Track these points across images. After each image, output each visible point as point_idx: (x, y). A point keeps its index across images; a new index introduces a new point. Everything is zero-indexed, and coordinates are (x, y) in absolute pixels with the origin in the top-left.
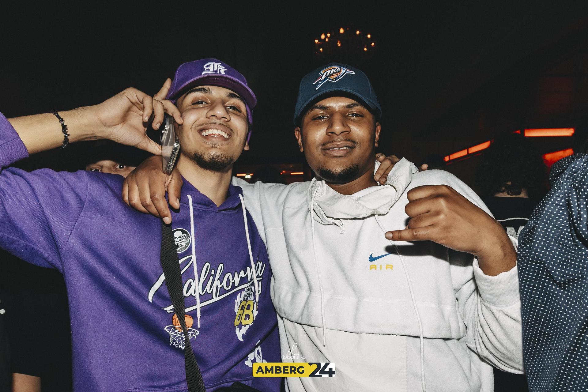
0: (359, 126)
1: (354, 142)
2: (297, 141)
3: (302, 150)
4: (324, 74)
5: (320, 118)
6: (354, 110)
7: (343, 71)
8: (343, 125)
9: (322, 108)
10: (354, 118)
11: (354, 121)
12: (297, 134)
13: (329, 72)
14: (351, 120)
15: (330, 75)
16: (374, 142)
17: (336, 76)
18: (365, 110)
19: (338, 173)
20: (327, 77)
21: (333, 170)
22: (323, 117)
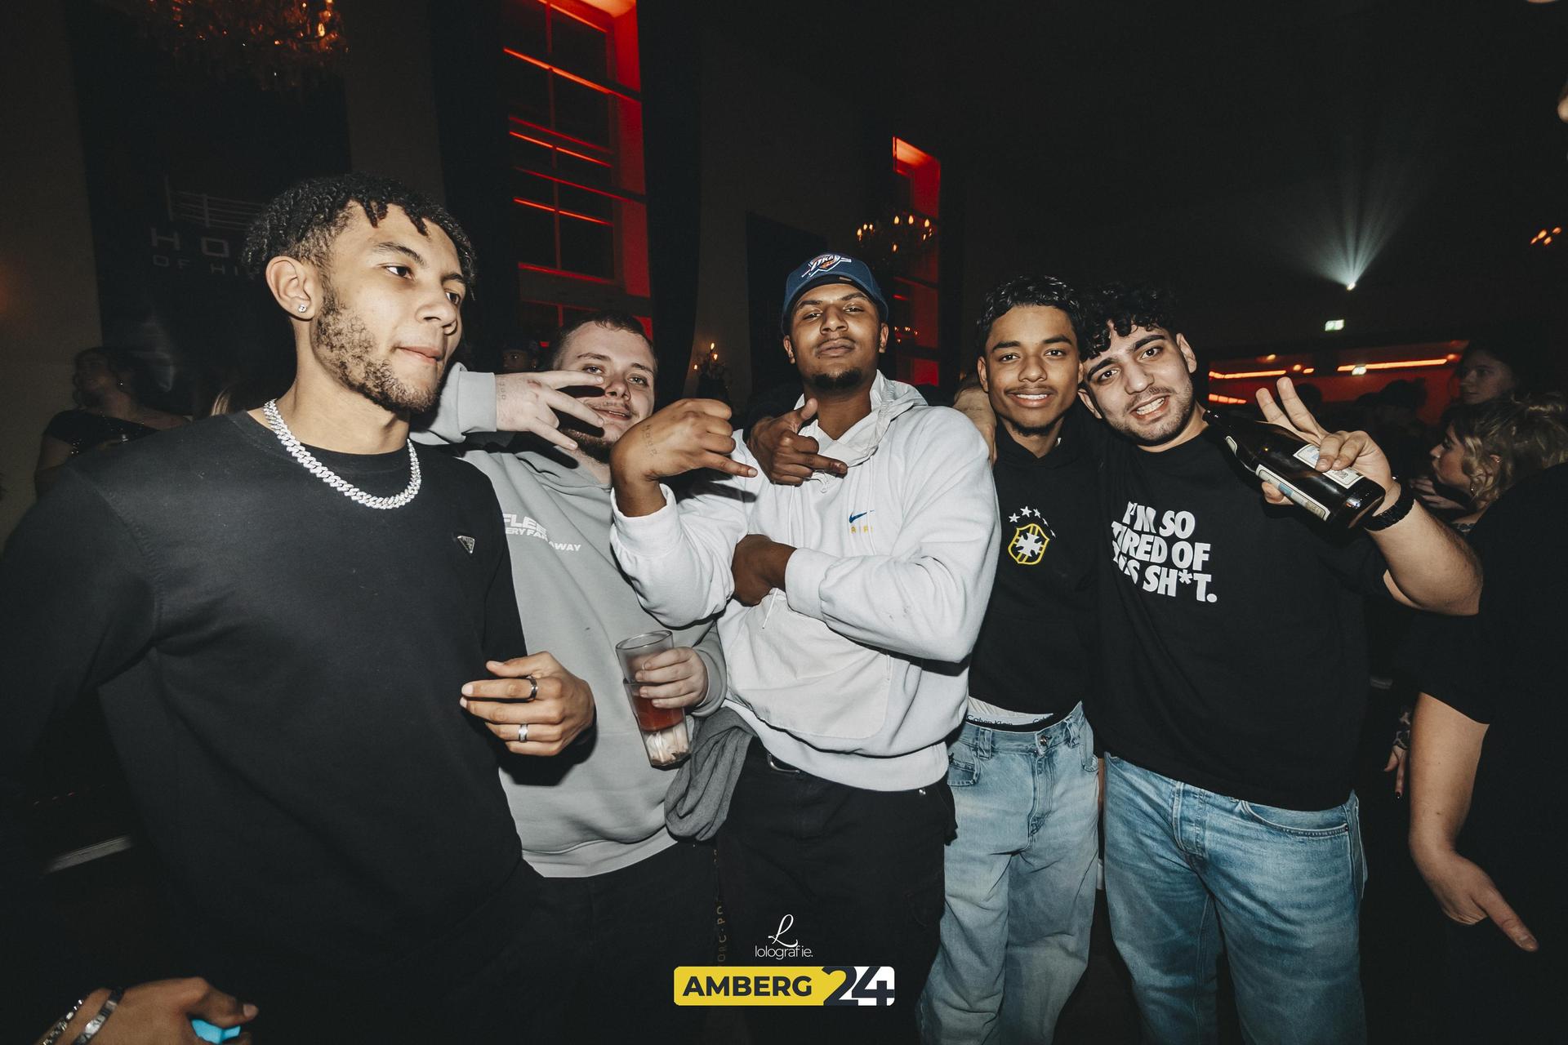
0: (859, 322)
1: (853, 341)
2: (786, 353)
3: (793, 361)
4: (813, 264)
5: (811, 316)
6: (854, 302)
7: (837, 258)
8: (839, 319)
9: (814, 303)
10: (853, 313)
11: (853, 316)
12: (787, 345)
13: (820, 261)
14: (850, 315)
15: (821, 265)
16: (878, 346)
17: (828, 265)
18: (866, 303)
19: (837, 376)
20: (817, 267)
21: (831, 374)
22: (816, 314)
